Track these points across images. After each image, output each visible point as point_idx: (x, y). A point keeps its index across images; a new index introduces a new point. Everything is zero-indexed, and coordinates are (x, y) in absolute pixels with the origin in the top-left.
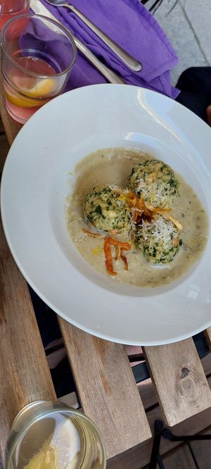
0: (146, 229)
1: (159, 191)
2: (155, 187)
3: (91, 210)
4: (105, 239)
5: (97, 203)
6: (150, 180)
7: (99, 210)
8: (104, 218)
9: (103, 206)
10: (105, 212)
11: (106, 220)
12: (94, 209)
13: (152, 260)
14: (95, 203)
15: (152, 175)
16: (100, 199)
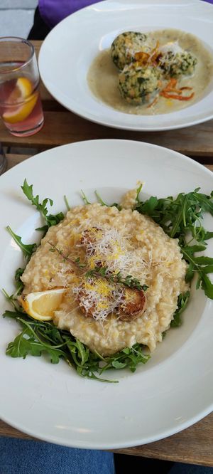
0: (167, 60)
1: (140, 44)
2: (136, 44)
3: (137, 89)
4: (161, 95)
5: (134, 81)
6: (130, 44)
7: (141, 80)
8: (148, 79)
9: (139, 75)
10: (145, 76)
11: (151, 79)
12: (138, 85)
13: (191, 68)
14: (134, 83)
15: (127, 42)
16: (132, 77)
